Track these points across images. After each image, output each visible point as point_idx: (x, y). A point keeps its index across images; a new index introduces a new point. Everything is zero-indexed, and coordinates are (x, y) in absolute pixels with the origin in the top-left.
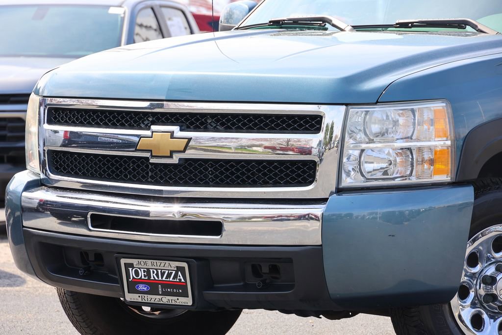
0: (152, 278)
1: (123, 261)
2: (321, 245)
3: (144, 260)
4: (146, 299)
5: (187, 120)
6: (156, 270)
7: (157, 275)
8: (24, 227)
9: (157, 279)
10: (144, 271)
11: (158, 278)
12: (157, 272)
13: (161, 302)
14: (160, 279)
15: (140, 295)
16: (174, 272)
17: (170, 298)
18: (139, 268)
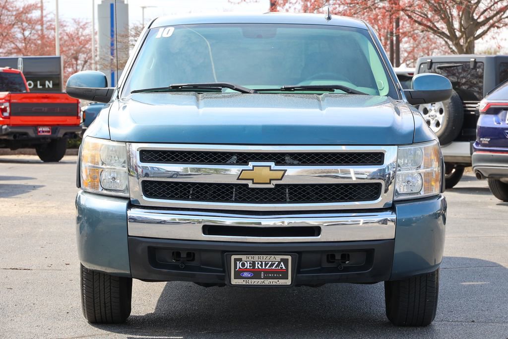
0: (256, 267)
1: (233, 257)
2: (394, 239)
3: (252, 256)
4: (250, 282)
5: (279, 157)
6: (261, 262)
7: (261, 265)
8: (128, 236)
9: (260, 268)
10: (250, 263)
11: (262, 267)
12: (262, 264)
13: (263, 284)
14: (264, 267)
15: (245, 280)
16: (277, 263)
17: (271, 280)
18: (246, 261)
